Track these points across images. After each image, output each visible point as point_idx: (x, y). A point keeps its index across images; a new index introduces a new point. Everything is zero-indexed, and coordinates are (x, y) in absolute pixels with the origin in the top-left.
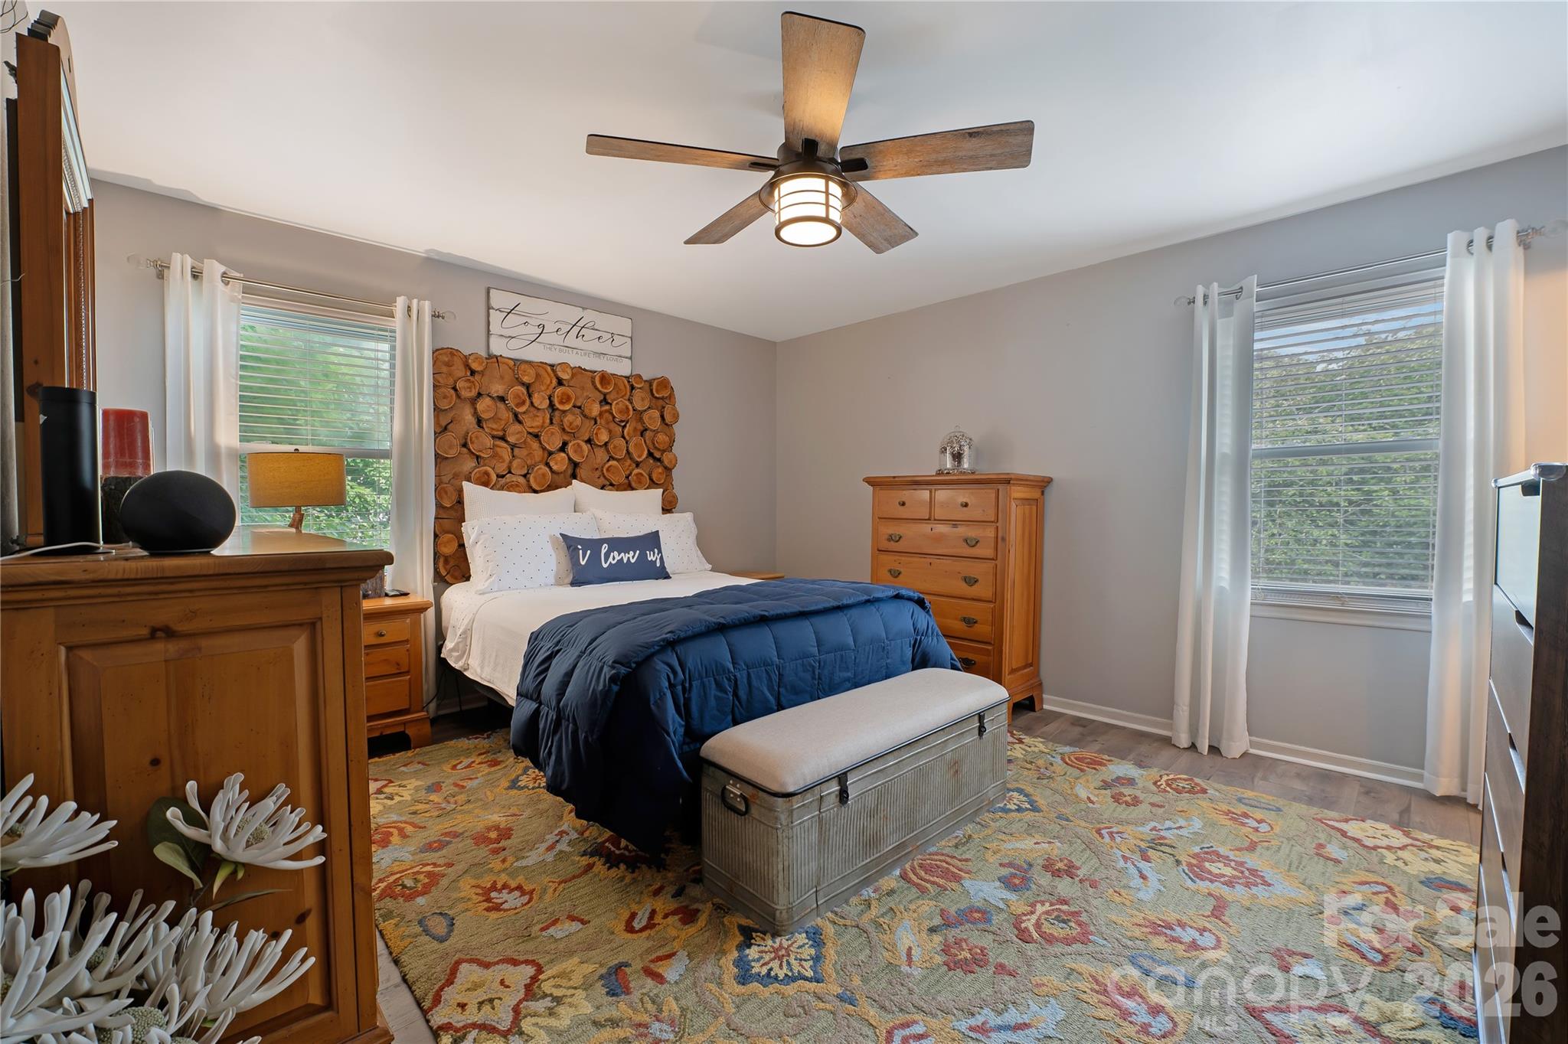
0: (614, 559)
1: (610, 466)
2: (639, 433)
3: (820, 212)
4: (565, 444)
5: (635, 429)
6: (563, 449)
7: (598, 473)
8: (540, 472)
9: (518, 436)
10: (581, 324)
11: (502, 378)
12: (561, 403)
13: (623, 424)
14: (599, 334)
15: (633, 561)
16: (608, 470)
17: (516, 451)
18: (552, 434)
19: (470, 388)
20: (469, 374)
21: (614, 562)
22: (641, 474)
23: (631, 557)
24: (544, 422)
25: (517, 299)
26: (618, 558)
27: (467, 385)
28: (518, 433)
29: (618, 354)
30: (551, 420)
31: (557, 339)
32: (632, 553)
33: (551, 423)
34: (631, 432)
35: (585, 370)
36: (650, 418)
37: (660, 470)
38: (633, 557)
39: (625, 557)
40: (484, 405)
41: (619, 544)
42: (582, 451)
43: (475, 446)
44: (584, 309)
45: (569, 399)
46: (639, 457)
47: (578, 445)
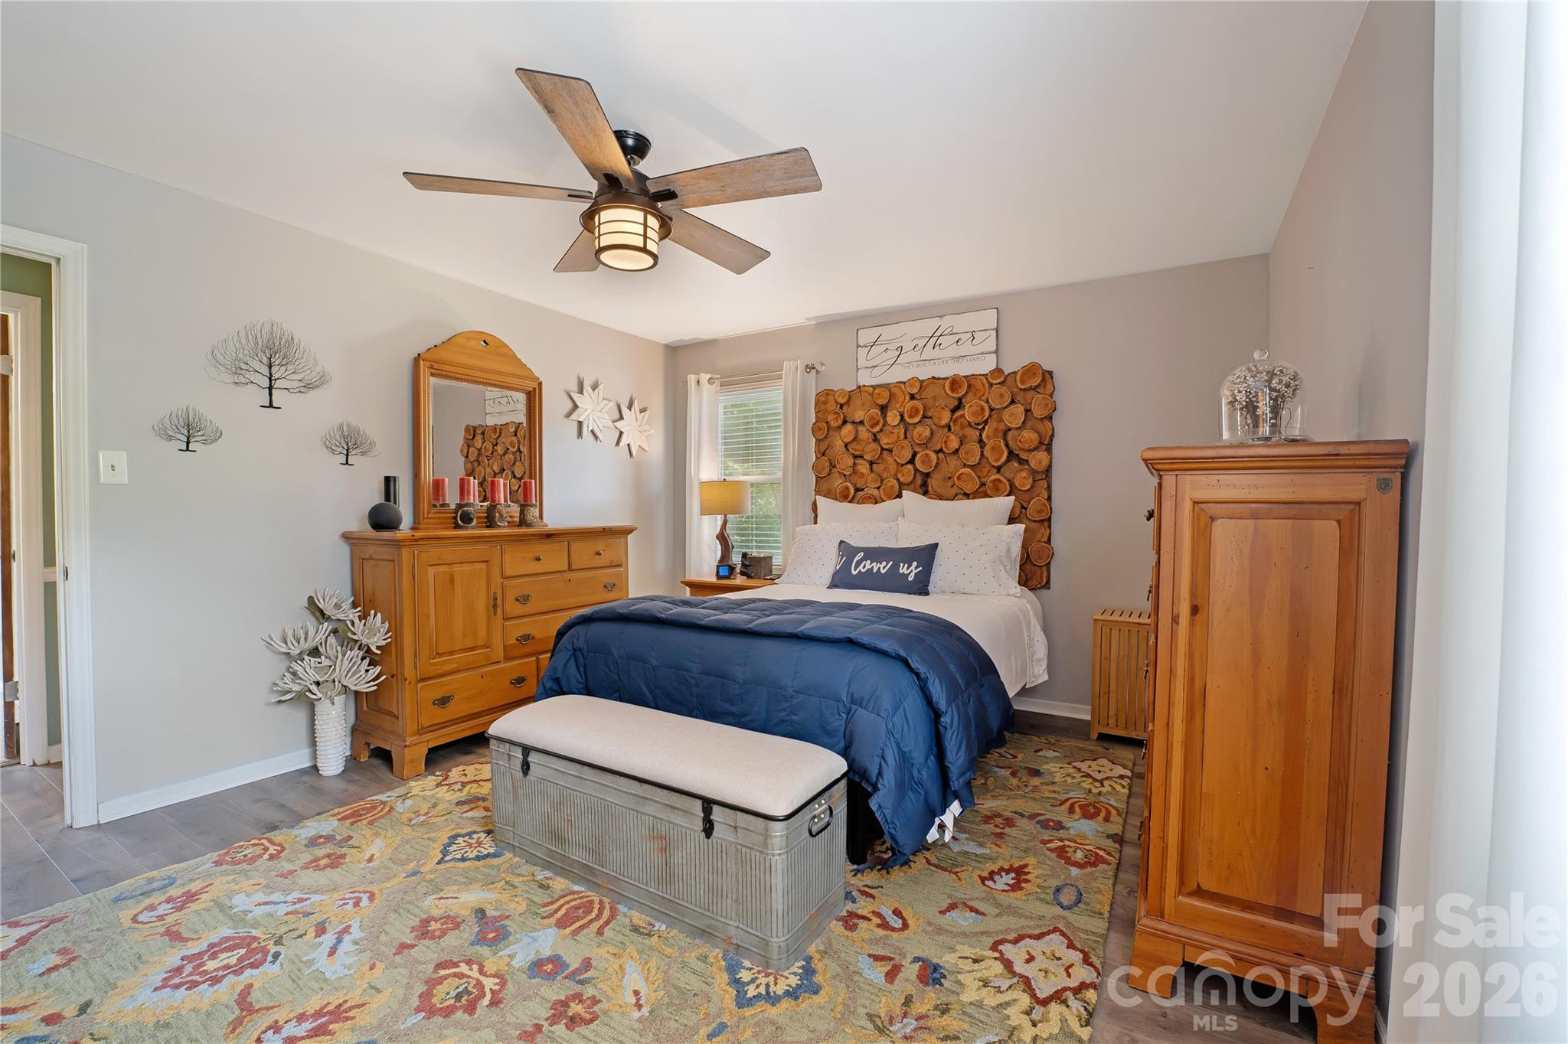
0: (864, 567)
1: (962, 474)
2: (1001, 434)
3: (639, 242)
4: (915, 455)
5: (996, 430)
6: (912, 461)
7: (950, 483)
8: (889, 484)
9: (873, 453)
10: (938, 333)
11: (863, 404)
12: (911, 417)
13: (980, 427)
14: (956, 337)
15: (883, 571)
16: (958, 478)
17: (874, 466)
18: (902, 447)
19: (837, 419)
20: (838, 407)
21: (863, 571)
22: (999, 480)
23: (883, 567)
24: (898, 437)
25: (877, 331)
26: (868, 566)
27: (834, 416)
28: (872, 451)
29: (980, 352)
30: (905, 434)
31: (915, 356)
32: (884, 563)
33: (906, 438)
34: (991, 434)
35: (939, 379)
36: (1011, 415)
37: (1024, 474)
38: (884, 568)
39: (876, 567)
40: (846, 431)
41: (874, 554)
42: (930, 461)
43: (840, 466)
44: (941, 317)
45: (917, 411)
46: (997, 460)
47: (927, 455)
